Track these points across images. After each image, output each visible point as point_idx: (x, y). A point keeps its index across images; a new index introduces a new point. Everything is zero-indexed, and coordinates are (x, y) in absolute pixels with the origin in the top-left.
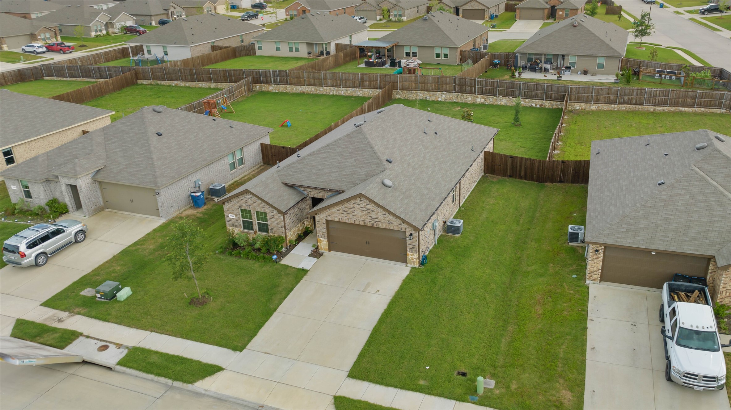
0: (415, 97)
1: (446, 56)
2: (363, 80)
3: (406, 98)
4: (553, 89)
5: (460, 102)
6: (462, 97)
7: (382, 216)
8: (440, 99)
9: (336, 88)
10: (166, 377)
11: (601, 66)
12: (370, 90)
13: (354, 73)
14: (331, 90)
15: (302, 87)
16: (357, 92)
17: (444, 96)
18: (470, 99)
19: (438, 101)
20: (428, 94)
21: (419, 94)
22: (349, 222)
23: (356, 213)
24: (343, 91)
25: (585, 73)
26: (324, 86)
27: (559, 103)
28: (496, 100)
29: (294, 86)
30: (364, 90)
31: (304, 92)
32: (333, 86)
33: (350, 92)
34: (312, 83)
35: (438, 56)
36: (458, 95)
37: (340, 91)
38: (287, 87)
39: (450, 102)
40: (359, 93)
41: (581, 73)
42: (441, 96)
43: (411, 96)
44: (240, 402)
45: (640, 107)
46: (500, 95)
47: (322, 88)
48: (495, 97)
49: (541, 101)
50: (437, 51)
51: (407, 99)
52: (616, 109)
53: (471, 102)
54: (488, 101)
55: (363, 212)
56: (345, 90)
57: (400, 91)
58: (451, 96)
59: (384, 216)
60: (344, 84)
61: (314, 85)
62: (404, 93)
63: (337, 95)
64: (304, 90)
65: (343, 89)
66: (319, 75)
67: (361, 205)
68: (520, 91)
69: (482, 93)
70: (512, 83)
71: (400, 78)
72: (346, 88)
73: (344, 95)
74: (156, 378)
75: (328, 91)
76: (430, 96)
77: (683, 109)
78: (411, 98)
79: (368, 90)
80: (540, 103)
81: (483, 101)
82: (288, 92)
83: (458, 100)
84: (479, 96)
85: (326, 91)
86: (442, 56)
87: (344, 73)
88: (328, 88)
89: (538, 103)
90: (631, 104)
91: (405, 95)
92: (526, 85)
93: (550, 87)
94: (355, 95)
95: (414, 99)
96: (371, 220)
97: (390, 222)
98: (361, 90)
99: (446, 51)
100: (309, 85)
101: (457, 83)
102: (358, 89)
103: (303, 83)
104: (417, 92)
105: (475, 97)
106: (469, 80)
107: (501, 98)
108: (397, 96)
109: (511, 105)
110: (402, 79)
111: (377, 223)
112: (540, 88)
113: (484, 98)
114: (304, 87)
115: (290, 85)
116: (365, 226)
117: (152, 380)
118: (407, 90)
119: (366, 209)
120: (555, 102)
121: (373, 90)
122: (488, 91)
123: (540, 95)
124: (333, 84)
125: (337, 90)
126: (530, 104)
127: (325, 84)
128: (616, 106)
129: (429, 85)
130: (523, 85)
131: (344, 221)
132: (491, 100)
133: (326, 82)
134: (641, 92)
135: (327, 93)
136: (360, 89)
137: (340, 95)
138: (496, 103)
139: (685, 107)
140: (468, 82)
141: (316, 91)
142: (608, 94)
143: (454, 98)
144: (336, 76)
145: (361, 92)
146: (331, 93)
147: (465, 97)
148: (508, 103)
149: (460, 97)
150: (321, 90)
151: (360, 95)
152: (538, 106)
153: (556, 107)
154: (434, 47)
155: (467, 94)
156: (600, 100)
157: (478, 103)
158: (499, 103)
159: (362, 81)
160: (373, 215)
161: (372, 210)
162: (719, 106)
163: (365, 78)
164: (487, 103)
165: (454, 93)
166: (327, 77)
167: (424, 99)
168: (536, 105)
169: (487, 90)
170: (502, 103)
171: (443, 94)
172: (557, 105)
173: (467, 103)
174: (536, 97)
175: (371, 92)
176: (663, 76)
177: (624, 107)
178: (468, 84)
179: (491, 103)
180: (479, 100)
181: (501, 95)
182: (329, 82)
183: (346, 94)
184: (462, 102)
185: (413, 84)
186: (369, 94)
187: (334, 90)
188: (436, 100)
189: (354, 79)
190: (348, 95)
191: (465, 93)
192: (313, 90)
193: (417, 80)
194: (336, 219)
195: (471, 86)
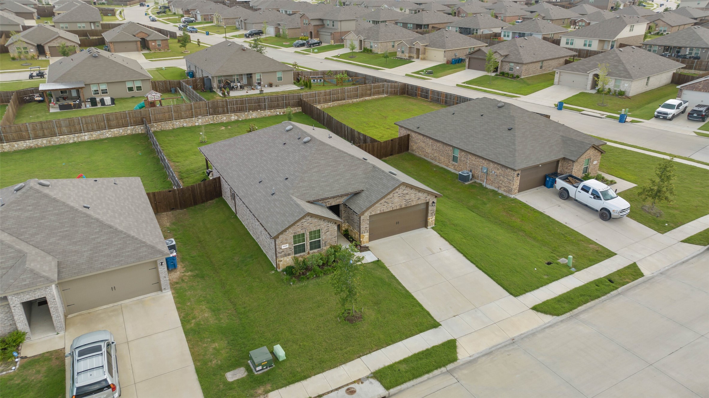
0: (172, 127)
1: (139, 88)
2: (108, 120)
3: (162, 129)
4: (290, 98)
5: (217, 123)
6: (218, 118)
7: (414, 195)
8: (197, 124)
9: (76, 135)
10: (436, 369)
11: (280, 79)
12: (120, 129)
13: (96, 115)
14: (70, 138)
15: (27, 141)
16: (104, 134)
17: (200, 120)
18: (225, 118)
19: (196, 126)
20: (185, 121)
21: (175, 123)
22: (389, 210)
23: (394, 201)
24: (86, 137)
25: (271, 85)
26: (59, 136)
27: (296, 108)
28: (248, 115)
29: (14, 143)
30: (112, 130)
31: (32, 147)
32: (70, 133)
33: (95, 135)
34: (41, 134)
35: (131, 89)
36: (214, 117)
37: (83, 137)
38: (2, 146)
39: (207, 124)
40: (107, 135)
41: (268, 86)
42: (198, 120)
43: (167, 126)
44: (499, 346)
45: (344, 101)
46: (249, 110)
47: (57, 138)
48: (246, 113)
49: (283, 109)
50: (129, 85)
51: (164, 130)
52: (332, 106)
53: (227, 121)
54: (241, 117)
55: (400, 198)
56: (88, 134)
57: (154, 124)
58: (207, 119)
59: (415, 195)
60: (85, 129)
61: (44, 136)
62: (159, 125)
63: (80, 142)
64: (32, 145)
65: (86, 134)
66: (50, 124)
67: (399, 193)
68: (265, 105)
69: (234, 111)
70: (258, 99)
71: (151, 112)
72: (89, 132)
73: (89, 139)
74: (431, 375)
75: (66, 140)
76: (186, 122)
77: (367, 98)
78: (168, 128)
79: (118, 129)
80: (283, 111)
81: (236, 118)
82: (6, 151)
83: (214, 121)
84: (233, 114)
85: (63, 140)
86: (135, 89)
87: (84, 117)
88: (65, 136)
89: (281, 111)
90: (338, 100)
91: (160, 127)
92: (269, 98)
93: (287, 97)
94: (102, 137)
95: (171, 128)
96: (405, 203)
97: (419, 199)
98: (109, 131)
99: (138, 84)
100: (36, 137)
101: (210, 106)
102: (105, 131)
103: (27, 137)
104: (172, 121)
105: (229, 116)
106: (221, 102)
107: (252, 113)
108: (152, 129)
109: (260, 117)
110: (154, 112)
111: (409, 203)
112: (280, 99)
113: (237, 116)
114: (31, 141)
115: (6, 142)
116: (401, 209)
117: (429, 379)
118: (161, 122)
119: (402, 195)
120: (293, 108)
121: (123, 128)
122: (239, 109)
123: (280, 105)
124: (71, 130)
125: (78, 137)
126: (275, 113)
127: (60, 133)
128: (331, 103)
129: (183, 113)
130: (267, 99)
131: (385, 211)
132: (243, 116)
133: (60, 130)
134: (343, 91)
135: (65, 142)
136: (107, 130)
137: (84, 141)
138: (248, 118)
139: (367, 97)
140: (220, 104)
141: (50, 143)
142: (325, 95)
143: (210, 120)
144: (74, 122)
145: (110, 133)
146: (71, 141)
147: (220, 118)
148: (258, 116)
149: (216, 119)
150: (56, 140)
151: (109, 137)
152: (282, 114)
153: (295, 112)
154: (125, 81)
155: (220, 114)
156: (321, 101)
157: (233, 120)
158: (251, 117)
159: (108, 122)
160: (407, 197)
161: (407, 194)
162: (383, 93)
163: (111, 118)
164: (240, 119)
165: (209, 116)
166: (61, 125)
167: (182, 126)
168: (280, 113)
169: (237, 108)
170: (253, 117)
171: (199, 118)
172: (295, 110)
173: (223, 123)
174: (278, 107)
175: (121, 131)
176: (316, 80)
177: (336, 103)
178: (221, 105)
179: (244, 118)
180: (233, 117)
181: (251, 110)
182: (65, 129)
183: (92, 139)
184: (218, 122)
185: (167, 115)
186: (120, 133)
187: (74, 138)
188: (194, 125)
189: (98, 121)
190: (94, 138)
191: (219, 114)
192: (45, 142)
193: (170, 110)
194: (379, 212)
195: (223, 107)
